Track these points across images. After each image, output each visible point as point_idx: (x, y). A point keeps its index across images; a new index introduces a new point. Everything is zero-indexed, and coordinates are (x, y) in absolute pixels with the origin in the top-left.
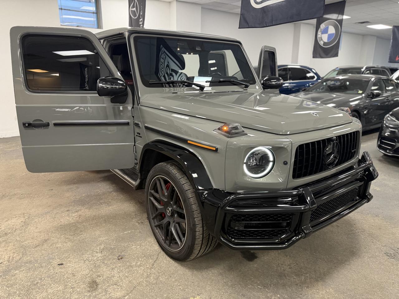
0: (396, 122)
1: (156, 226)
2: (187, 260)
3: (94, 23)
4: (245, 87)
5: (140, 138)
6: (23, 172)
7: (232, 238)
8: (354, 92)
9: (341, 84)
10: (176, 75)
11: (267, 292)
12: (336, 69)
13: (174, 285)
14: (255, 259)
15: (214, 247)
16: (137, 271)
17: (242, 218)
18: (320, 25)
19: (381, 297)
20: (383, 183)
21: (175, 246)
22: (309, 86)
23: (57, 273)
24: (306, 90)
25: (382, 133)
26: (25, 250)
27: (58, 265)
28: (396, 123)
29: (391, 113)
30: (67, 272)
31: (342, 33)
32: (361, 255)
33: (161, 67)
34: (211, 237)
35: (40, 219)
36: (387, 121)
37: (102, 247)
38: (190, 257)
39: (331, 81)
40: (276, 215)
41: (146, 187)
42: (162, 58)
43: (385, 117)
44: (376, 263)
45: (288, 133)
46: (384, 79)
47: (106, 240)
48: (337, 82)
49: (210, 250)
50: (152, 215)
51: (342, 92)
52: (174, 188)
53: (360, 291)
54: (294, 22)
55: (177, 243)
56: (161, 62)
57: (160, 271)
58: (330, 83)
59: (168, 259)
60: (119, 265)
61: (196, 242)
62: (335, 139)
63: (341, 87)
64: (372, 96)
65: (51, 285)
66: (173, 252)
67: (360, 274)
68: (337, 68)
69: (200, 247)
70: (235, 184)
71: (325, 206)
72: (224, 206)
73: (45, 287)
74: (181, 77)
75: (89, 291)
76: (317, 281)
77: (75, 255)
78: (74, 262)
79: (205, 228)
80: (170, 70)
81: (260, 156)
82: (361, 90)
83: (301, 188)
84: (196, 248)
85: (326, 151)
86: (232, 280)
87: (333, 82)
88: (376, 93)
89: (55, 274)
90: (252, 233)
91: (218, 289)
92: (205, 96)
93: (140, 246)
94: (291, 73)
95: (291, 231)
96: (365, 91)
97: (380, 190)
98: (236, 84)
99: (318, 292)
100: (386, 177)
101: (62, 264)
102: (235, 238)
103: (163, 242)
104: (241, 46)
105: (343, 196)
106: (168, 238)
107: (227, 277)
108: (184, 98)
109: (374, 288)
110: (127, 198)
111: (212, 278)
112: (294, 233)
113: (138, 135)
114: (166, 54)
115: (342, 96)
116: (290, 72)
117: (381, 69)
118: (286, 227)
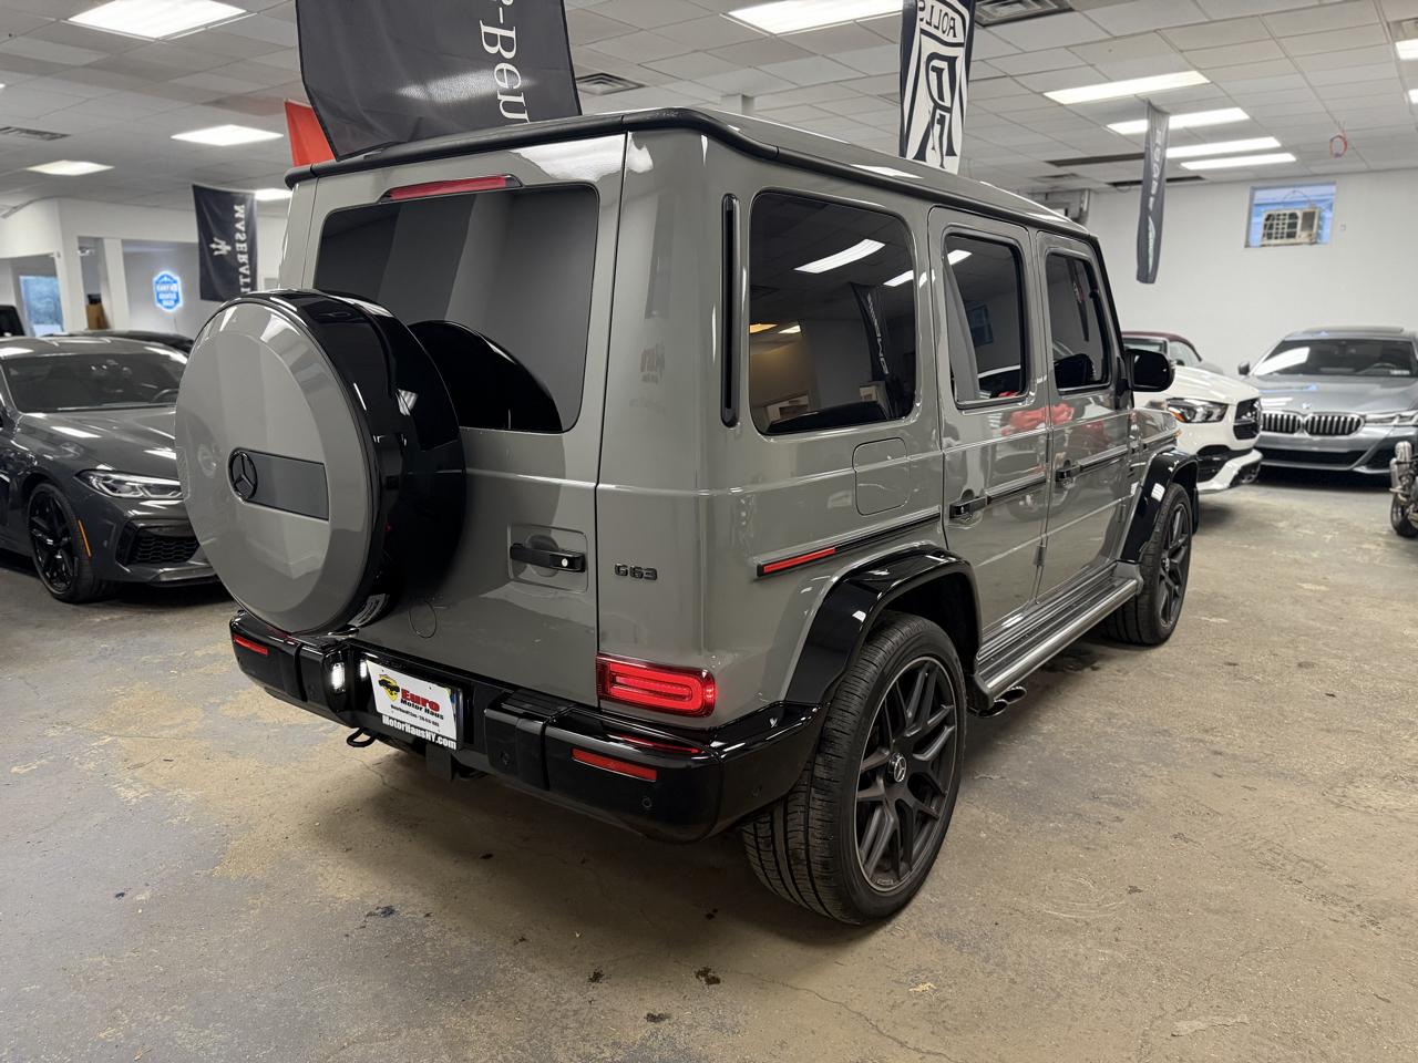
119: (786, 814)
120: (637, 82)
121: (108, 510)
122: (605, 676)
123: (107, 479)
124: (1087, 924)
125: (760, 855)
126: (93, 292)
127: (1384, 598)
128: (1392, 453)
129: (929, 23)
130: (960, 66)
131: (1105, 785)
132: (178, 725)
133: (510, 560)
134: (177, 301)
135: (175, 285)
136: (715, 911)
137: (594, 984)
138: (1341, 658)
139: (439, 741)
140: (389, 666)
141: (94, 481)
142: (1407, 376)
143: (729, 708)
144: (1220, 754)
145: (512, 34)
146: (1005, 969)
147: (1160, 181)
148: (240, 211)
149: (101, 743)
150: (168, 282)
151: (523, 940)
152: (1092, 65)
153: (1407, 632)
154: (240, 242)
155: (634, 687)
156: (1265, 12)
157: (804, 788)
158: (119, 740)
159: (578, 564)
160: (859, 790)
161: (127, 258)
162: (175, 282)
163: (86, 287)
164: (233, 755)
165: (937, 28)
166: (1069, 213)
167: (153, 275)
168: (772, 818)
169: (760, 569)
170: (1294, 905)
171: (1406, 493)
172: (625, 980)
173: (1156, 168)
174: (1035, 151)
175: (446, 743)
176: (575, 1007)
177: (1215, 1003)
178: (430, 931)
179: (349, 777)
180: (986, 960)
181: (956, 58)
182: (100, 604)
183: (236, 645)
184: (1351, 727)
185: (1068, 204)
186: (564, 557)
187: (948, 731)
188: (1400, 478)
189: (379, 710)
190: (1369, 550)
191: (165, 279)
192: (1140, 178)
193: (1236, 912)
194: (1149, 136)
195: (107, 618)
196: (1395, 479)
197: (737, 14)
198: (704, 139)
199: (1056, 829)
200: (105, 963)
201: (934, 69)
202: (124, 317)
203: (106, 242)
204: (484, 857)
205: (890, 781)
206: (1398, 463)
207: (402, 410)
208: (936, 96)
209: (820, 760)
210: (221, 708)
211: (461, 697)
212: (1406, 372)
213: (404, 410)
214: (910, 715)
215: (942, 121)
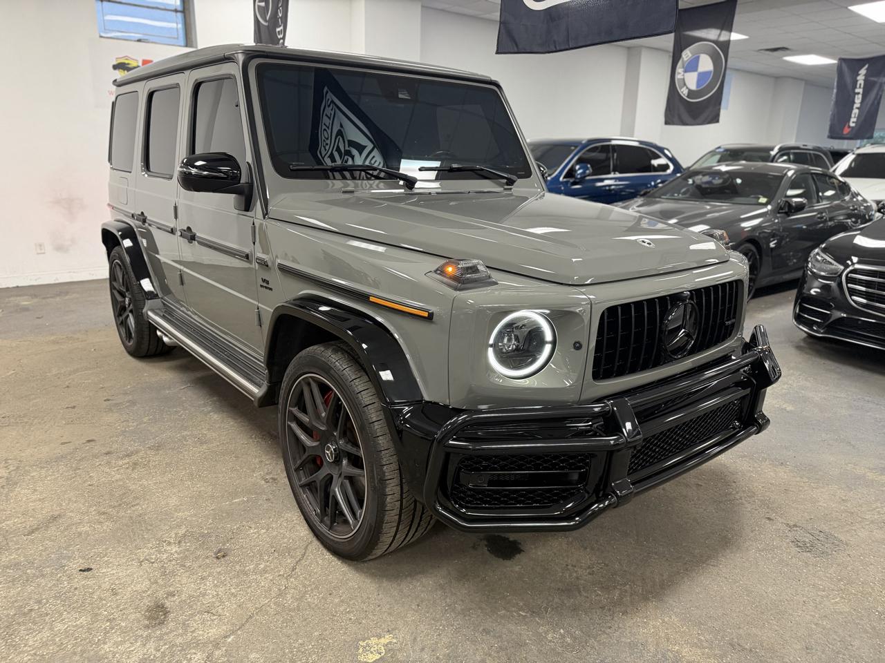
0: (833, 265)
1: (302, 486)
2: (366, 557)
3: (178, 34)
4: (507, 184)
5: (268, 290)
6: (7, 369)
7: (462, 507)
8: (751, 199)
9: (723, 183)
10: (361, 154)
11: (538, 623)
12: (717, 150)
13: (336, 612)
14: (516, 554)
15: (428, 529)
16: (258, 583)
17: (484, 463)
18: (682, 51)
19: (776, 631)
20: (801, 395)
21: (340, 528)
22: (656, 186)
23: (76, 589)
24: (648, 194)
25: (804, 288)
26: (6, 539)
27: (81, 570)
28: (833, 267)
29: (823, 246)
30: (100, 587)
31: (728, 72)
32: (742, 544)
33: (323, 135)
34: (419, 507)
35: (43, 472)
36: (816, 264)
37: (182, 531)
38: (374, 552)
39: (704, 175)
40: (556, 457)
41: (281, 401)
42: (327, 115)
43: (812, 255)
44: (773, 561)
45: (588, 282)
46: (814, 173)
47: (191, 516)
48: (714, 178)
49: (418, 535)
50: (295, 461)
51: (725, 199)
52: (340, 400)
53: (733, 619)
54: (616, 41)
55: (346, 522)
56: (325, 124)
57: (308, 583)
58: (701, 179)
59: (328, 556)
60: (219, 570)
61: (386, 518)
62: (686, 297)
63: (723, 190)
64: (787, 210)
65: (61, 614)
66: (337, 542)
67: (738, 584)
68: (719, 148)
69: (395, 528)
70: (471, 391)
71: (665, 439)
72: (443, 438)
73: (47, 618)
74: (371, 160)
75: (147, 627)
76: (646, 599)
77: (120, 549)
78: (117, 564)
79: (406, 488)
80: (344, 142)
81: (526, 330)
82: (765, 197)
83: (609, 400)
84: (385, 530)
85: (668, 321)
86: (463, 599)
87: (707, 179)
88: (796, 202)
89: (72, 590)
90: (505, 496)
91: (433, 619)
92: (419, 201)
93: (267, 530)
94: (617, 156)
95: (588, 493)
96: (773, 199)
97: (793, 409)
98: (486, 175)
99: (645, 623)
100: (808, 383)
101: (89, 570)
102: (466, 508)
103: (316, 520)
104: (499, 93)
105: (705, 419)
106: (329, 511)
107: (455, 594)
108: (370, 204)
109: (763, 613)
110: (244, 426)
111: (422, 595)
112: (594, 495)
113: (265, 284)
114: (336, 105)
115: (724, 208)
116: (615, 155)
117: (811, 152)
118: (579, 482)
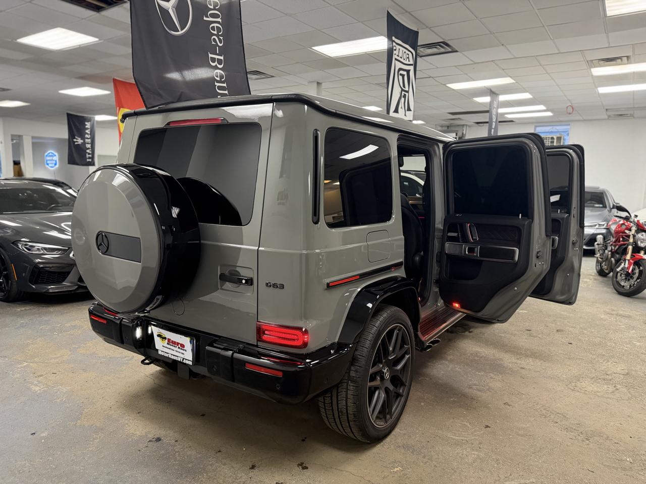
119: (337, 393)
120: (271, 75)
121: (26, 259)
122: (260, 331)
123: (26, 245)
124: (467, 441)
125: (326, 411)
126: (16, 159)
127: (593, 302)
128: (595, 240)
129: (398, 56)
130: (412, 73)
131: (475, 382)
132: (57, 358)
133: (219, 280)
134: (56, 164)
135: (55, 157)
136: (305, 438)
137: (252, 470)
138: (575, 328)
139: (184, 361)
140: (162, 328)
141: (20, 246)
142: (601, 207)
143: (314, 344)
144: (524, 368)
145: (222, 58)
146: (432, 461)
147: (496, 122)
148: (88, 125)
149: (22, 365)
150: (52, 156)
151: (220, 451)
152: (466, 74)
153: (602, 317)
154: (87, 138)
155: (273, 336)
156: (538, 55)
157: (345, 381)
158: (31, 364)
159: (249, 282)
160: (369, 382)
161: (33, 144)
162: (55, 156)
163: (13, 157)
164: (84, 370)
165: (401, 58)
166: (458, 135)
167: (45, 152)
168: (332, 395)
169: (328, 284)
170: (555, 433)
171: (602, 257)
172: (266, 468)
173: (494, 117)
174: (443, 109)
175: (187, 362)
176: (244, 480)
177: (521, 474)
178: (178, 448)
179: (139, 381)
180: (424, 457)
181: (410, 70)
182: (20, 303)
183: (91, 319)
184: (579, 357)
185: (457, 131)
186: (243, 279)
187: (407, 356)
188: (599, 251)
189: (157, 348)
190: (587, 282)
191: (51, 154)
192: (487, 120)
193: (530, 435)
194: (491, 103)
195: (23, 309)
196: (597, 251)
197: (316, 48)
198: (306, 107)
199: (454, 401)
200: (27, 464)
201: (401, 75)
202: (30, 171)
203: (24, 137)
204: (201, 415)
205: (382, 378)
206: (598, 244)
207: (173, 216)
208: (402, 86)
209: (352, 368)
210: (78, 349)
211: (195, 341)
212: (601, 206)
213: (174, 215)
214: (391, 349)
215: (405, 96)
